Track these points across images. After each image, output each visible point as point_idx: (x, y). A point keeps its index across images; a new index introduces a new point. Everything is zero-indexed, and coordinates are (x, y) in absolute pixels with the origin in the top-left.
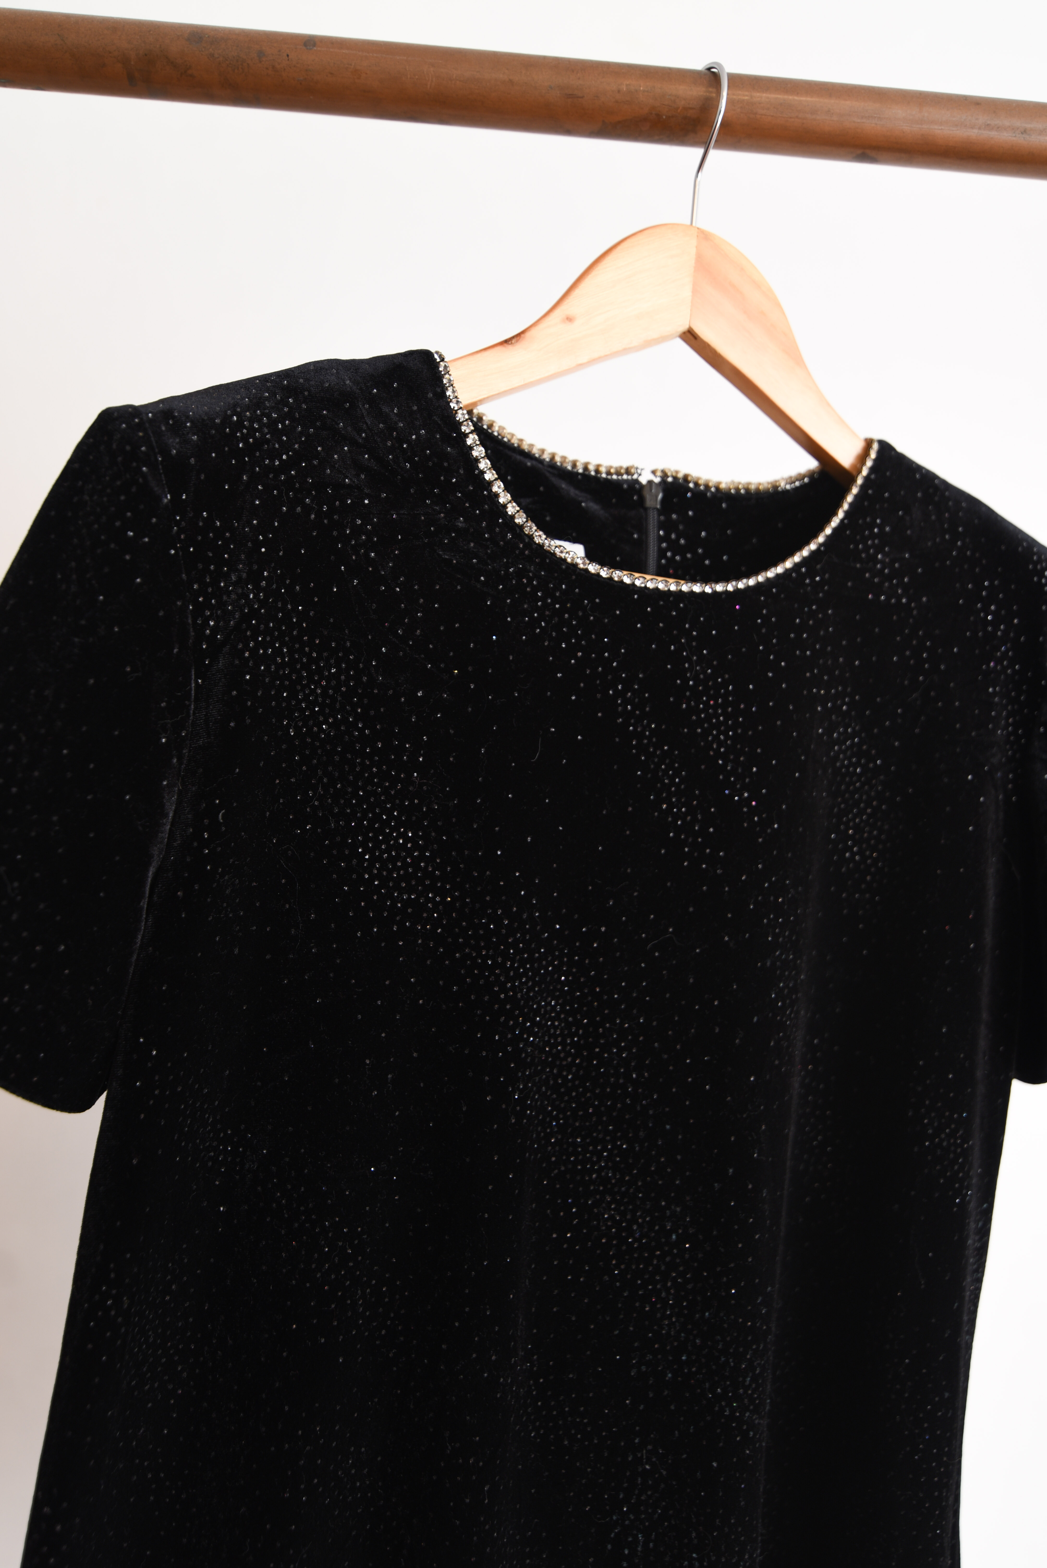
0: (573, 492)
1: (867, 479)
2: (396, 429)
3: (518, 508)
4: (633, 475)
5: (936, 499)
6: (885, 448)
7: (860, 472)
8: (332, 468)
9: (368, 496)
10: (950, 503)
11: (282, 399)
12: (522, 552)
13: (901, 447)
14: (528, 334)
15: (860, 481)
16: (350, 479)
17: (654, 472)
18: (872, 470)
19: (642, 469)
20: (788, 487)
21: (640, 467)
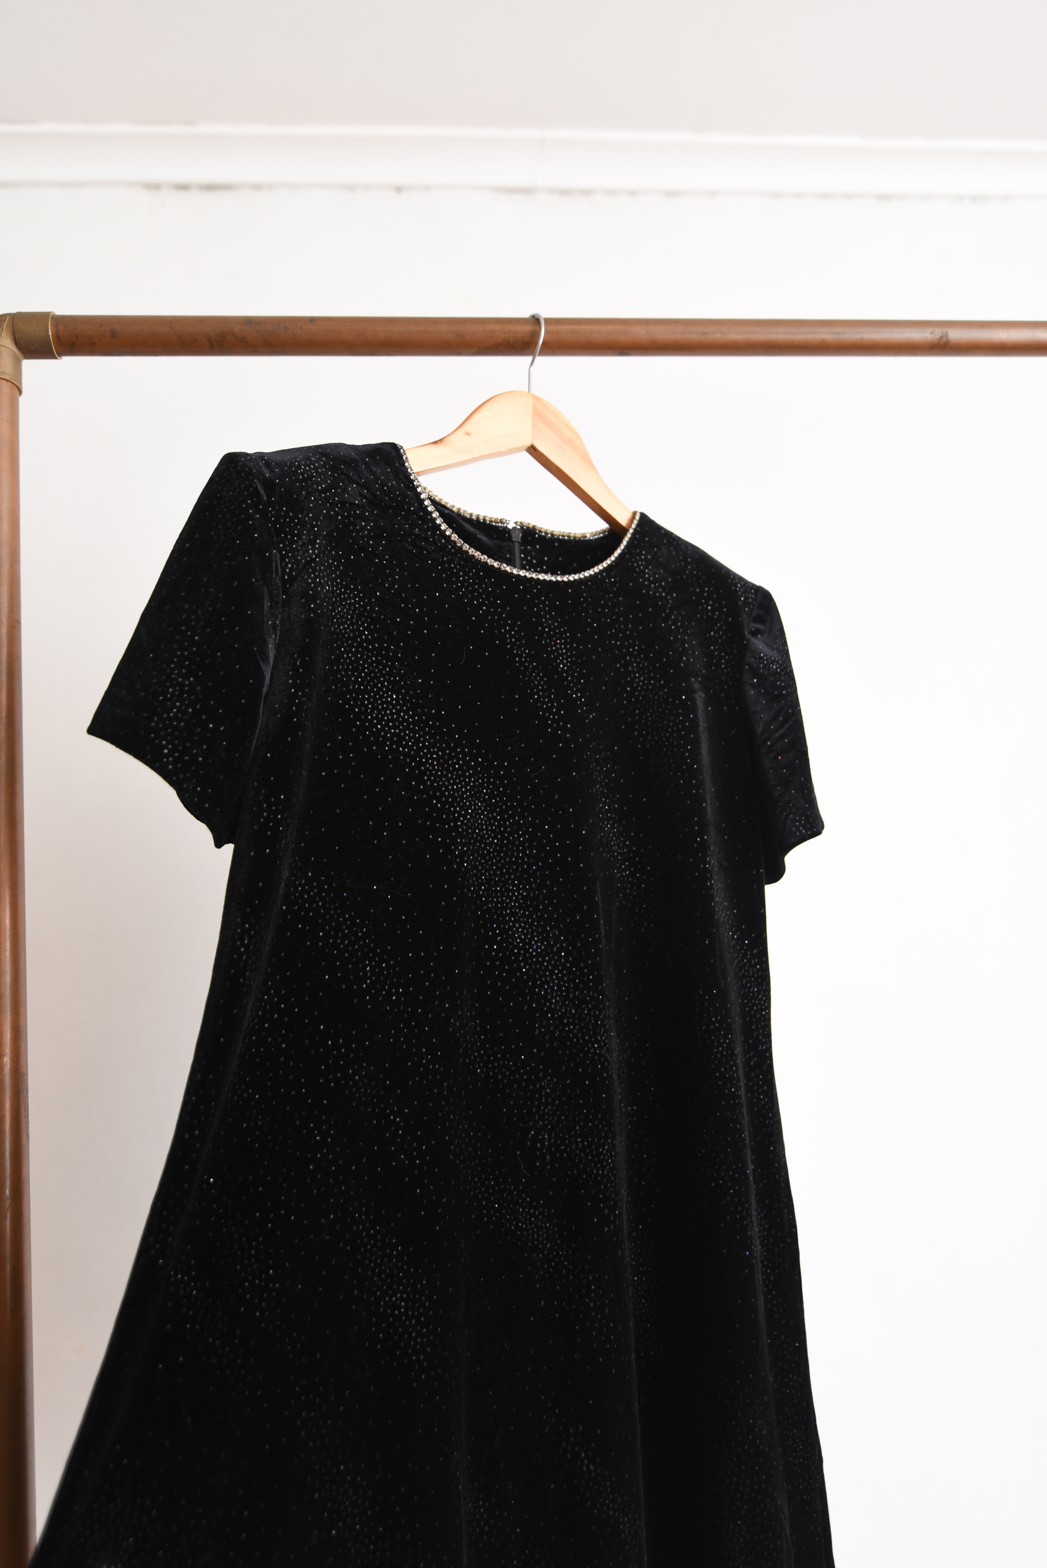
0: (471, 529)
1: (635, 530)
2: (380, 479)
3: (447, 527)
4: (504, 524)
5: (674, 544)
6: (643, 517)
7: (630, 526)
8: (349, 494)
9: (368, 511)
10: (682, 547)
11: (319, 458)
12: (450, 550)
13: (652, 516)
14: (446, 439)
15: (631, 531)
16: (358, 501)
17: (516, 523)
18: (638, 525)
19: (509, 521)
20: (591, 538)
21: (508, 519)
